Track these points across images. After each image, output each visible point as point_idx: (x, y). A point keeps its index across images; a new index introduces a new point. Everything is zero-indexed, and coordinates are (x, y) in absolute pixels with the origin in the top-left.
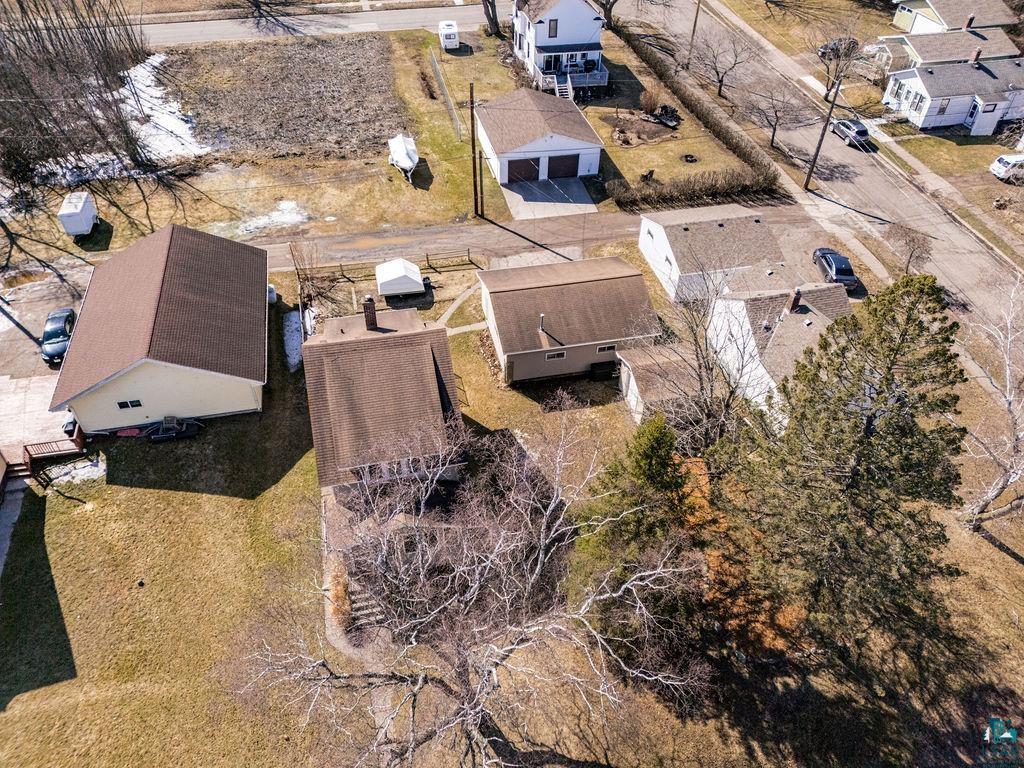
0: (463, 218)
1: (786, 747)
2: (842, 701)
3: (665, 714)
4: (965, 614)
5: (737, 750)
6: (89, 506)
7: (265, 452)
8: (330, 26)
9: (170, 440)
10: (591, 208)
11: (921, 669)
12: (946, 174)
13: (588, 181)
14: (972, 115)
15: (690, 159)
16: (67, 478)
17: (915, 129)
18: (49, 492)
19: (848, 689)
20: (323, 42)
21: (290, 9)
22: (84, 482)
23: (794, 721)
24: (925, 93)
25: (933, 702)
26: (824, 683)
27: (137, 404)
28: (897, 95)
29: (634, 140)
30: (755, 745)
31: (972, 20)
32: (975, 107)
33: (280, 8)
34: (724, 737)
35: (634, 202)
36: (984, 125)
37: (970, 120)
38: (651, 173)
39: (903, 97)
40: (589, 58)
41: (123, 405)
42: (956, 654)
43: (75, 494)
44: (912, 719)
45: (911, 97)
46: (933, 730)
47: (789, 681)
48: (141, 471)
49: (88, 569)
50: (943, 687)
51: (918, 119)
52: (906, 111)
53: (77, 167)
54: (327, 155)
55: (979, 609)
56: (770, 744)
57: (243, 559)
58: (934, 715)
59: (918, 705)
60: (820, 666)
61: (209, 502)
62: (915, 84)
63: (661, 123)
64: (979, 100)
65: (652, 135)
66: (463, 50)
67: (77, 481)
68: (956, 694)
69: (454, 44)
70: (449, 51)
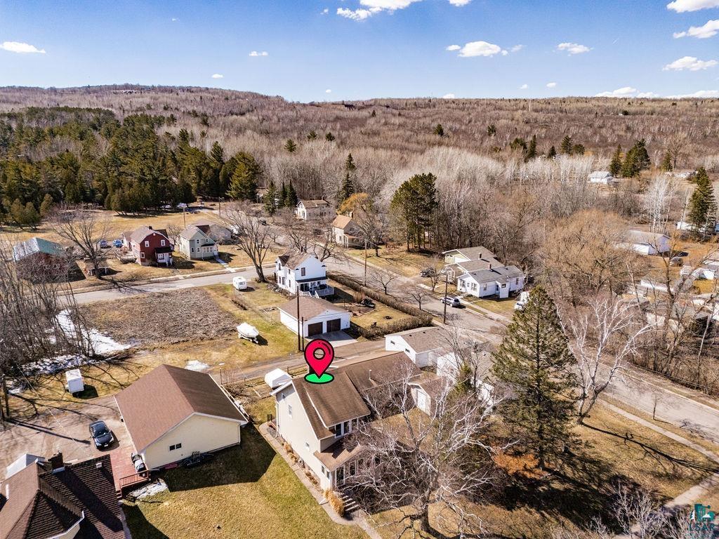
0: (293, 353)
1: (555, 510)
2: (567, 490)
3: (503, 510)
4: (594, 453)
5: (538, 516)
6: (166, 504)
7: (251, 461)
8: (166, 287)
9: (198, 465)
10: (354, 341)
11: (590, 475)
12: (499, 312)
13: (346, 331)
14: (497, 290)
15: (388, 318)
16: (145, 494)
17: (476, 298)
18: (137, 503)
19: (567, 486)
20: (167, 294)
21: (136, 283)
22: (157, 494)
23: (553, 500)
24: (476, 282)
25: (600, 485)
26: (556, 485)
27: (179, 446)
28: (463, 285)
29: (358, 314)
30: (543, 512)
31: (481, 255)
32: (498, 286)
33: (130, 282)
34: (530, 512)
35: (373, 336)
36: (504, 293)
37: (497, 292)
38: (375, 323)
39: (466, 285)
40: (321, 284)
41: (172, 448)
42: (599, 467)
43: (154, 500)
44: (595, 492)
45: (470, 285)
46: (605, 495)
47: (544, 487)
48: (188, 482)
49: (184, 528)
50: (600, 479)
51: (477, 294)
52: (470, 291)
53: (53, 363)
54: (202, 339)
55: (598, 450)
56: (549, 510)
57: (268, 506)
58: (602, 490)
59: (596, 488)
60: (552, 480)
61: (234, 488)
62: (470, 280)
63: (366, 306)
64: (497, 283)
65: (365, 311)
66: (248, 290)
67: (152, 494)
68: (606, 481)
69: (244, 287)
70: (241, 290)
